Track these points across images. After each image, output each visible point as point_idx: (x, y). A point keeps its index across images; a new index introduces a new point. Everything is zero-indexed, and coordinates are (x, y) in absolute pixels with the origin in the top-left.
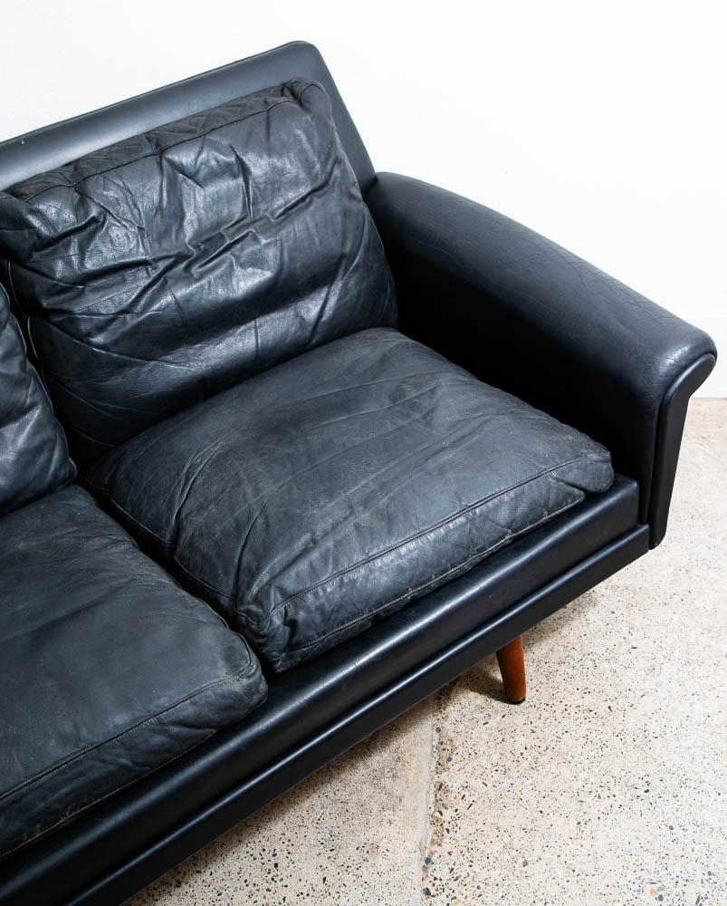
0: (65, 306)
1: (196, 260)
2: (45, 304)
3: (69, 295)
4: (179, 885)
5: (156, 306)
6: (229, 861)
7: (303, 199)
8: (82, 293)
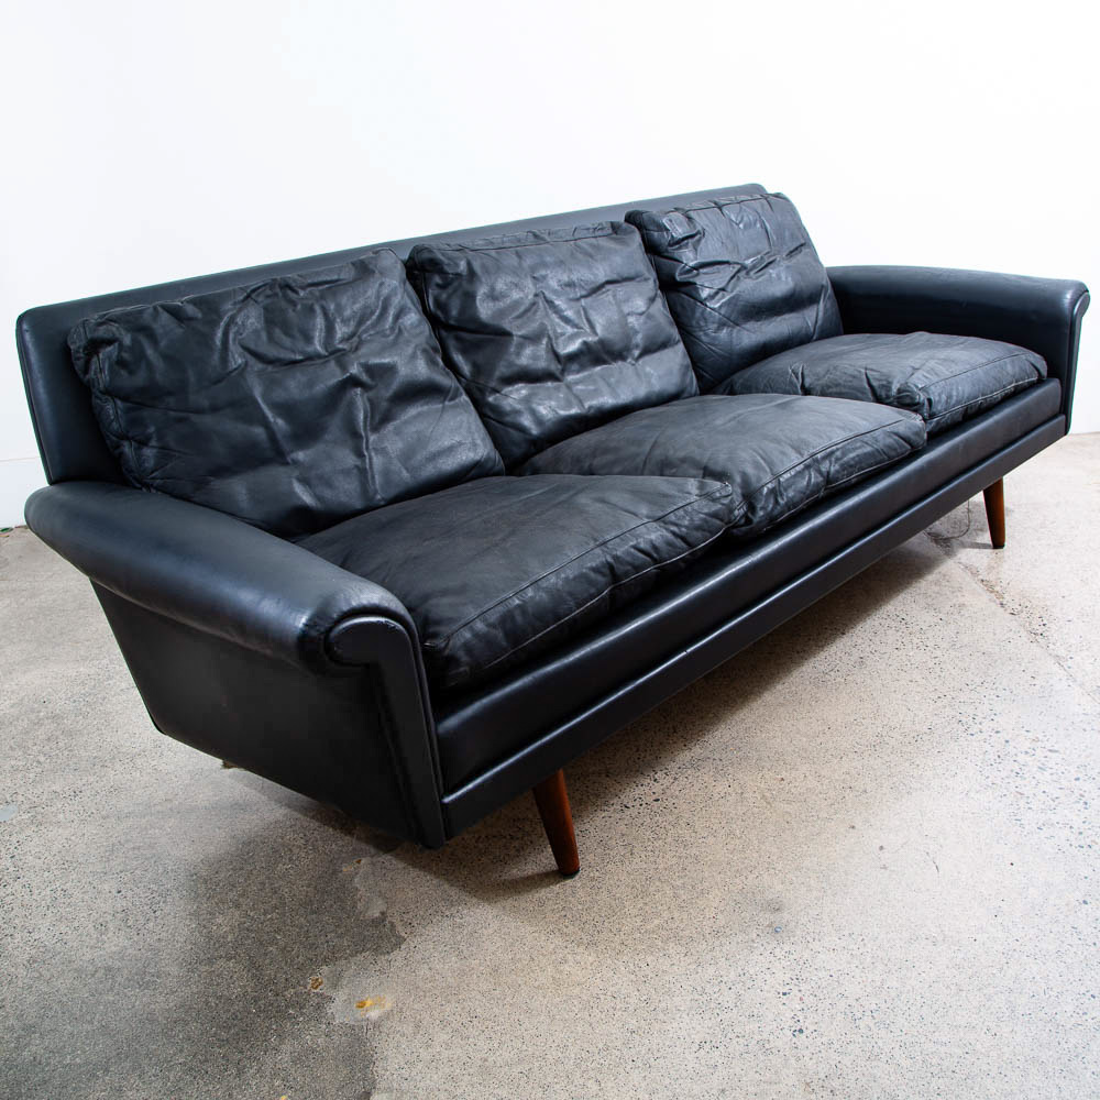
0: (691, 280)
1: (751, 270)
2: (678, 279)
3: (690, 275)
4: (843, 634)
5: (738, 289)
6: (868, 621)
7: (796, 249)
8: (698, 274)
